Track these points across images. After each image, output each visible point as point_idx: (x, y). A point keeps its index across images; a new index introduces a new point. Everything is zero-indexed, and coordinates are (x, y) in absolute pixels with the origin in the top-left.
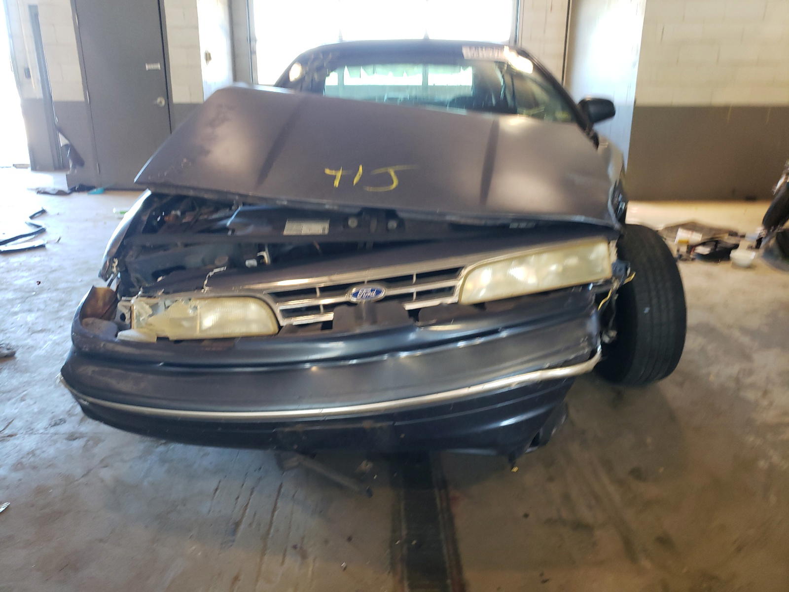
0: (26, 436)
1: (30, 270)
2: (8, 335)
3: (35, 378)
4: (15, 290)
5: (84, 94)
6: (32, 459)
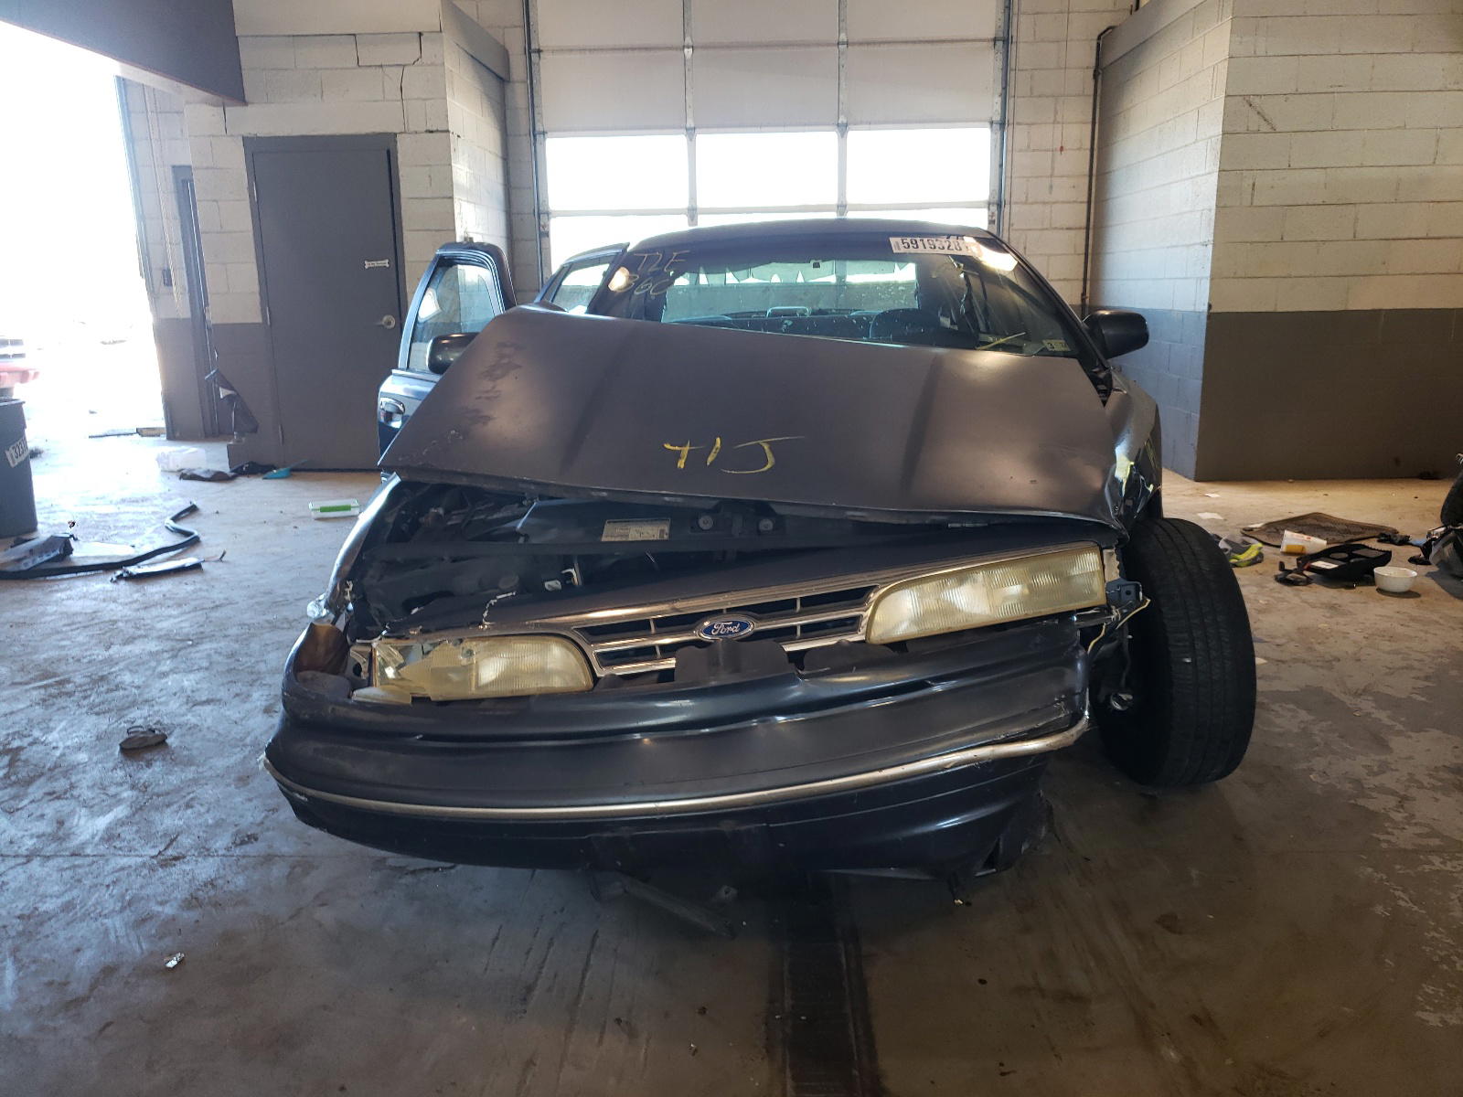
0: (200, 859)
1: (180, 605)
2: (156, 708)
3: (205, 774)
4: (159, 638)
5: (262, 310)
6: (212, 893)
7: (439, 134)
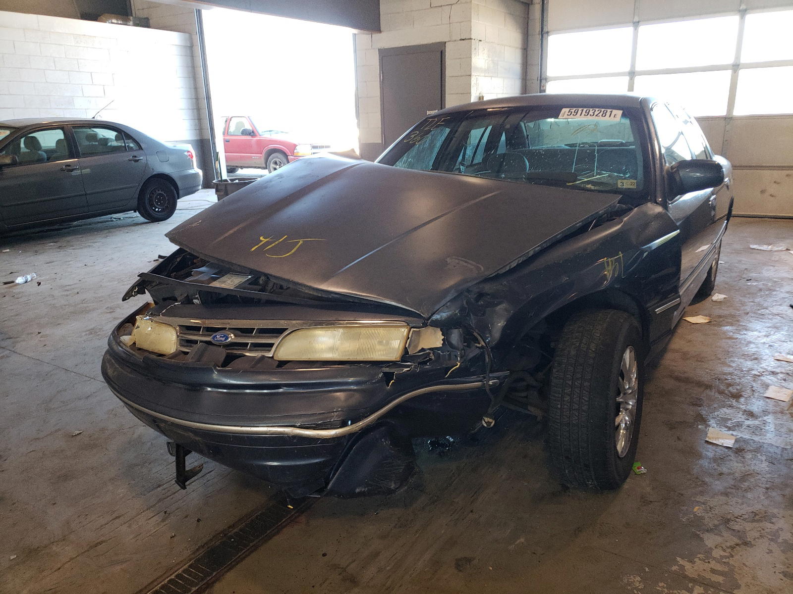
5: (381, 136)
7: (467, 41)
